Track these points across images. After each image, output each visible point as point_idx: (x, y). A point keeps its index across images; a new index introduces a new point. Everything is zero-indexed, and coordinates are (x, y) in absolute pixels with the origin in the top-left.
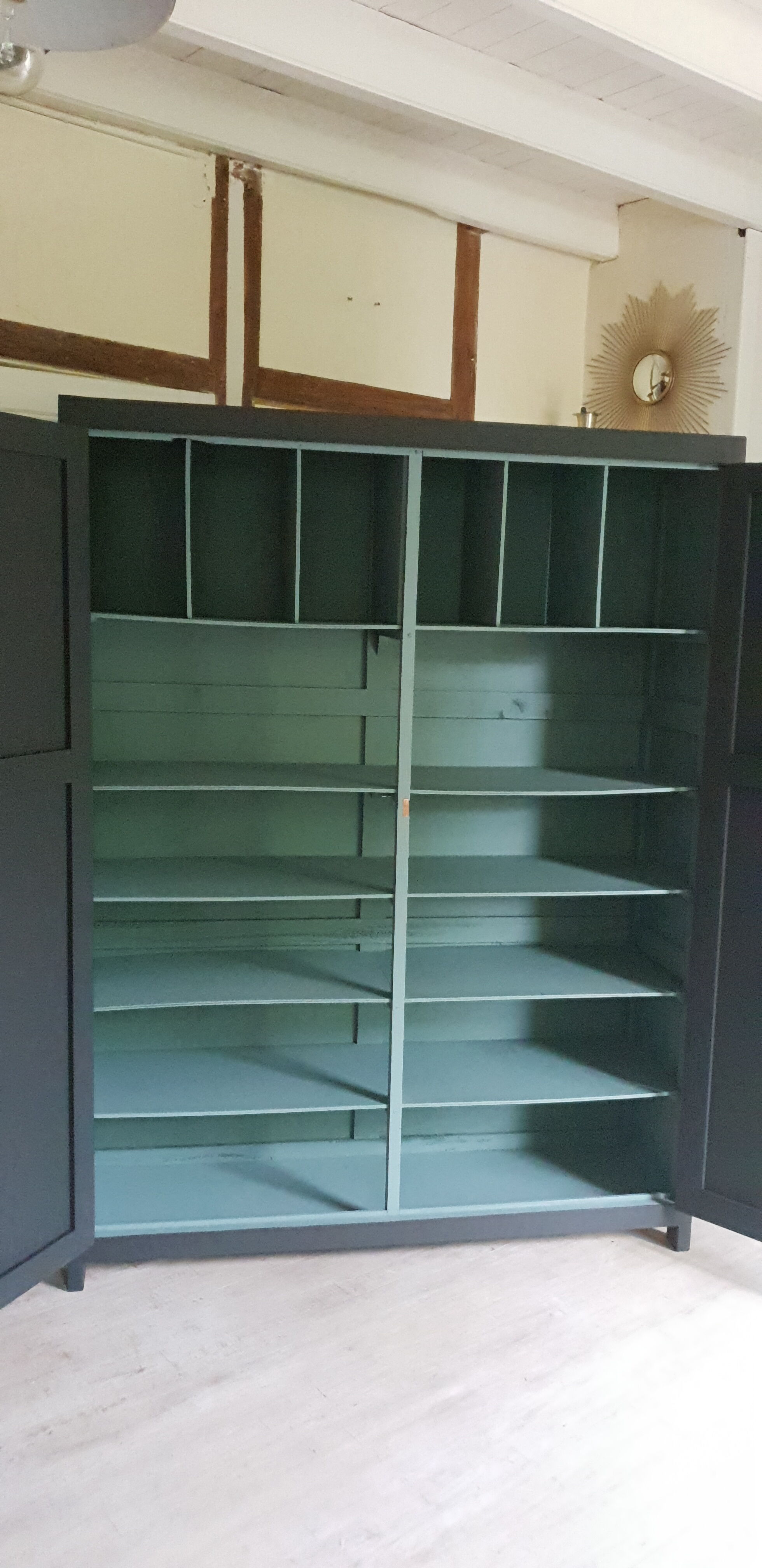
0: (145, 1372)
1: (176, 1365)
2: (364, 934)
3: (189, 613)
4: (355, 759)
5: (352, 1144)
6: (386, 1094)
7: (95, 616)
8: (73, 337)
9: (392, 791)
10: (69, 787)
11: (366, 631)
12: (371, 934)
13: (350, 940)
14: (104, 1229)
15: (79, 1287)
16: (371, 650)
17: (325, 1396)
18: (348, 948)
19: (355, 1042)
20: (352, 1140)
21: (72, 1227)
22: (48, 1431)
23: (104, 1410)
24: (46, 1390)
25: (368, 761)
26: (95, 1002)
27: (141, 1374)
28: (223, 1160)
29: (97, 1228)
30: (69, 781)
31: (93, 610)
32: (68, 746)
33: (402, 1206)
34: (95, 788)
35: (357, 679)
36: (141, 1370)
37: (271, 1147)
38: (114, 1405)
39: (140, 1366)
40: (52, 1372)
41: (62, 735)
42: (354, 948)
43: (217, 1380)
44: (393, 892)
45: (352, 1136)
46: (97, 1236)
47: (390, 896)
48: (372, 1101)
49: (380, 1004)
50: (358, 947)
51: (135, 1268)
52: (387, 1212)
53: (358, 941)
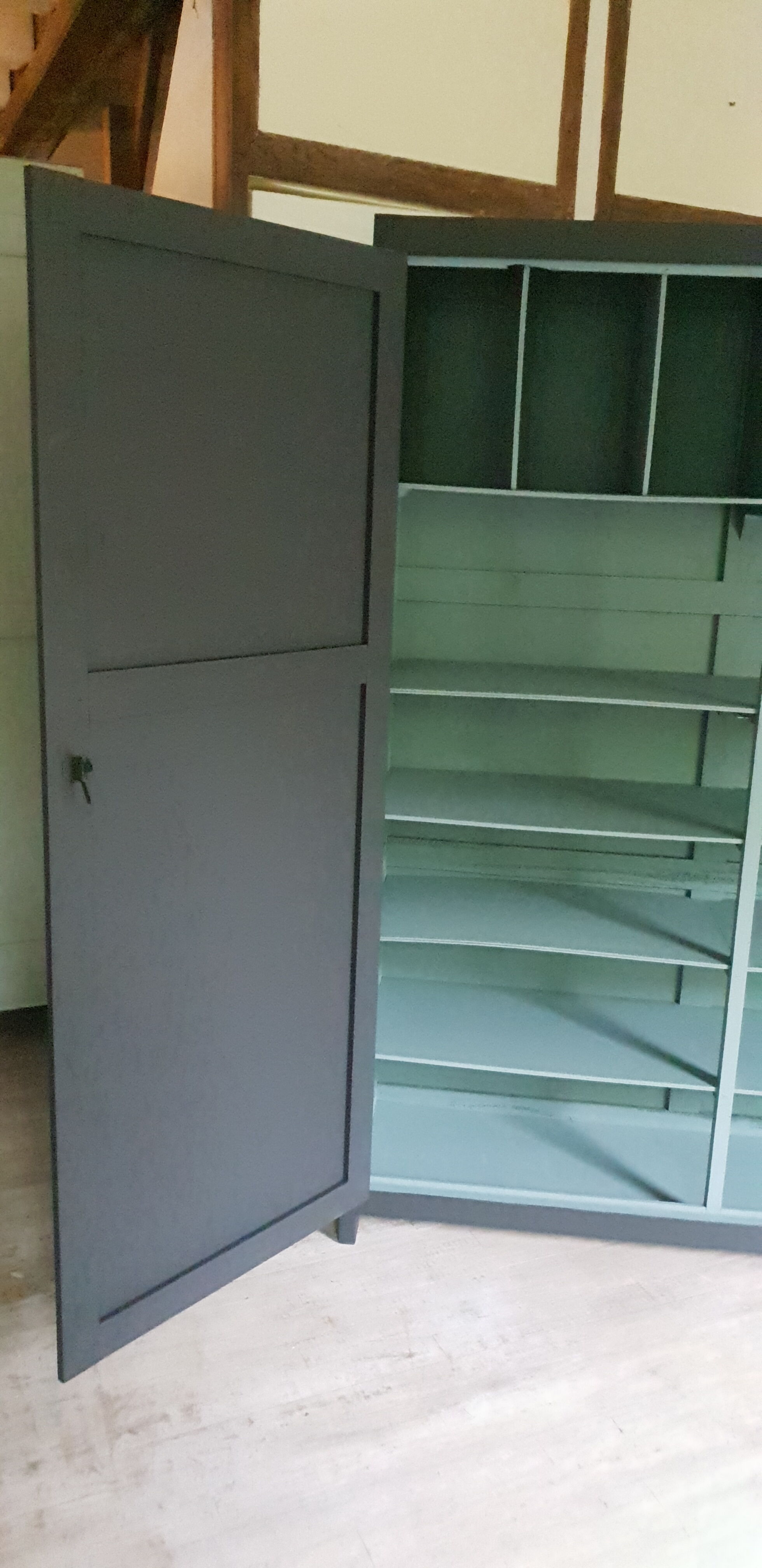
0: (414, 1359)
1: (449, 1357)
2: (696, 878)
3: (514, 483)
4: (701, 667)
5: (665, 1115)
6: (715, 1073)
7: (405, 488)
8: (400, 161)
9: (751, 711)
10: (363, 687)
11: (728, 507)
12: (706, 878)
13: (680, 884)
14: (379, 1182)
15: (351, 1240)
16: (732, 530)
17: (621, 1431)
18: (676, 893)
19: (677, 1001)
20: (666, 1111)
21: (345, 1179)
22: (305, 1411)
23: (367, 1397)
24: (306, 1361)
25: (719, 670)
26: (382, 929)
27: (410, 1360)
28: (516, 1112)
29: (373, 1179)
30: (363, 681)
31: (402, 480)
32: (365, 641)
33: (725, 1205)
34: (393, 691)
35: (712, 568)
36: (410, 1356)
37: (570, 1106)
38: (378, 1393)
39: (410, 1350)
40: (314, 1338)
41: (359, 629)
42: (683, 893)
43: (494, 1384)
44: (742, 836)
45: (666, 1107)
46: (372, 1188)
47: (738, 841)
48: (699, 1081)
49: (717, 970)
50: (688, 894)
51: (411, 1226)
52: (706, 1209)
53: (688, 885)
